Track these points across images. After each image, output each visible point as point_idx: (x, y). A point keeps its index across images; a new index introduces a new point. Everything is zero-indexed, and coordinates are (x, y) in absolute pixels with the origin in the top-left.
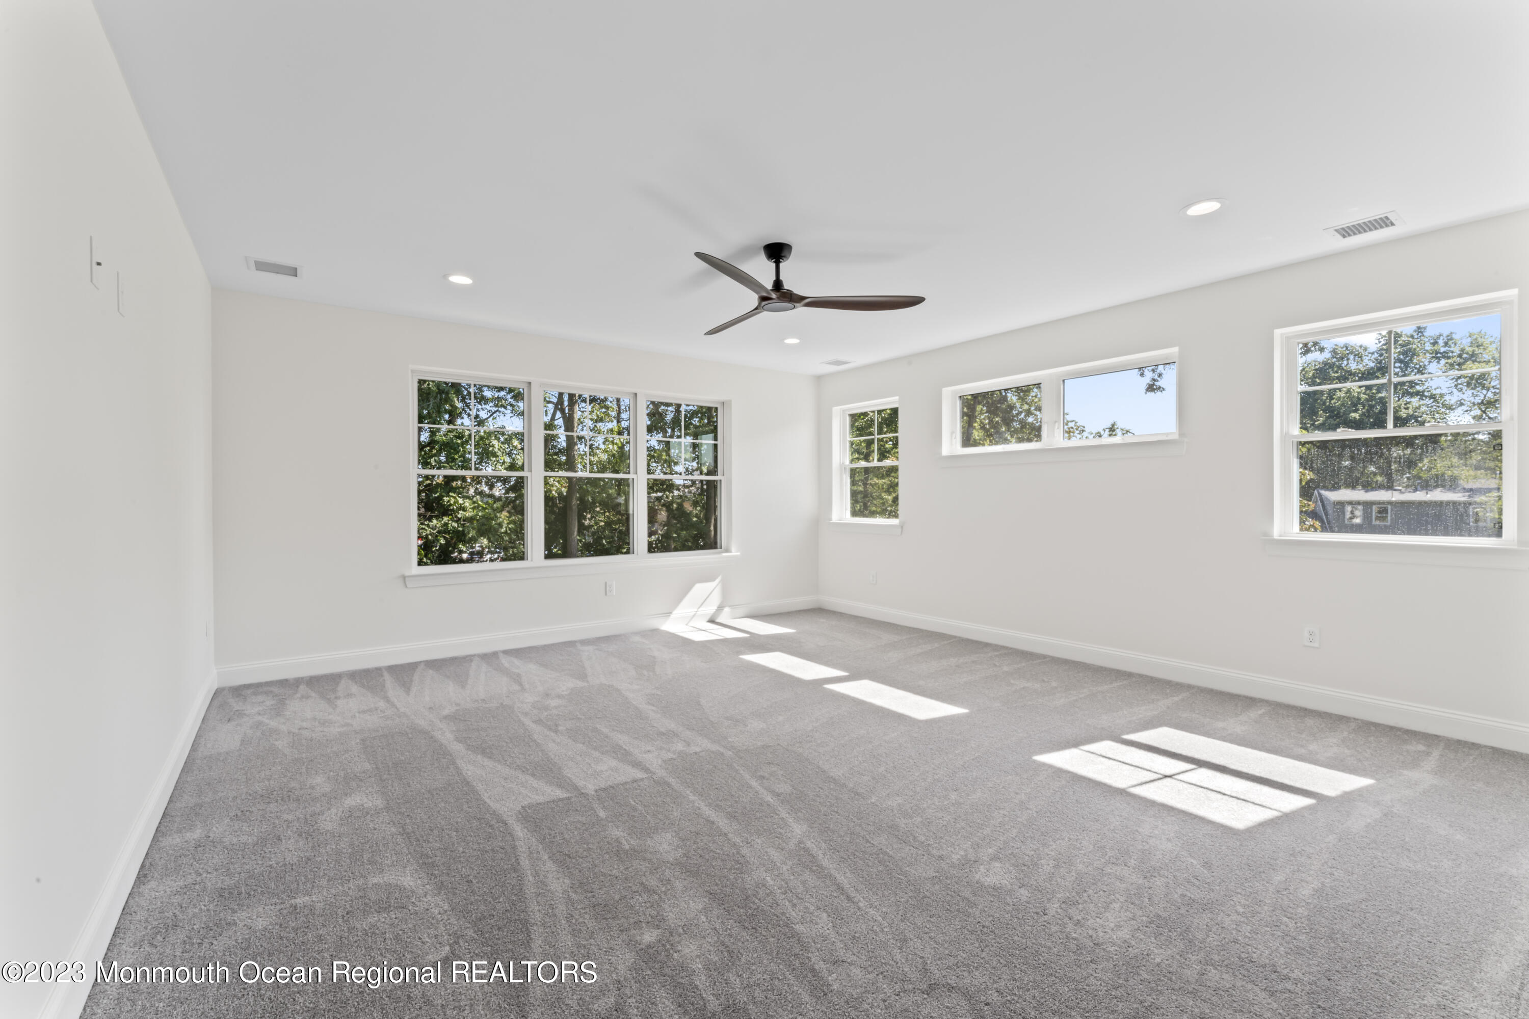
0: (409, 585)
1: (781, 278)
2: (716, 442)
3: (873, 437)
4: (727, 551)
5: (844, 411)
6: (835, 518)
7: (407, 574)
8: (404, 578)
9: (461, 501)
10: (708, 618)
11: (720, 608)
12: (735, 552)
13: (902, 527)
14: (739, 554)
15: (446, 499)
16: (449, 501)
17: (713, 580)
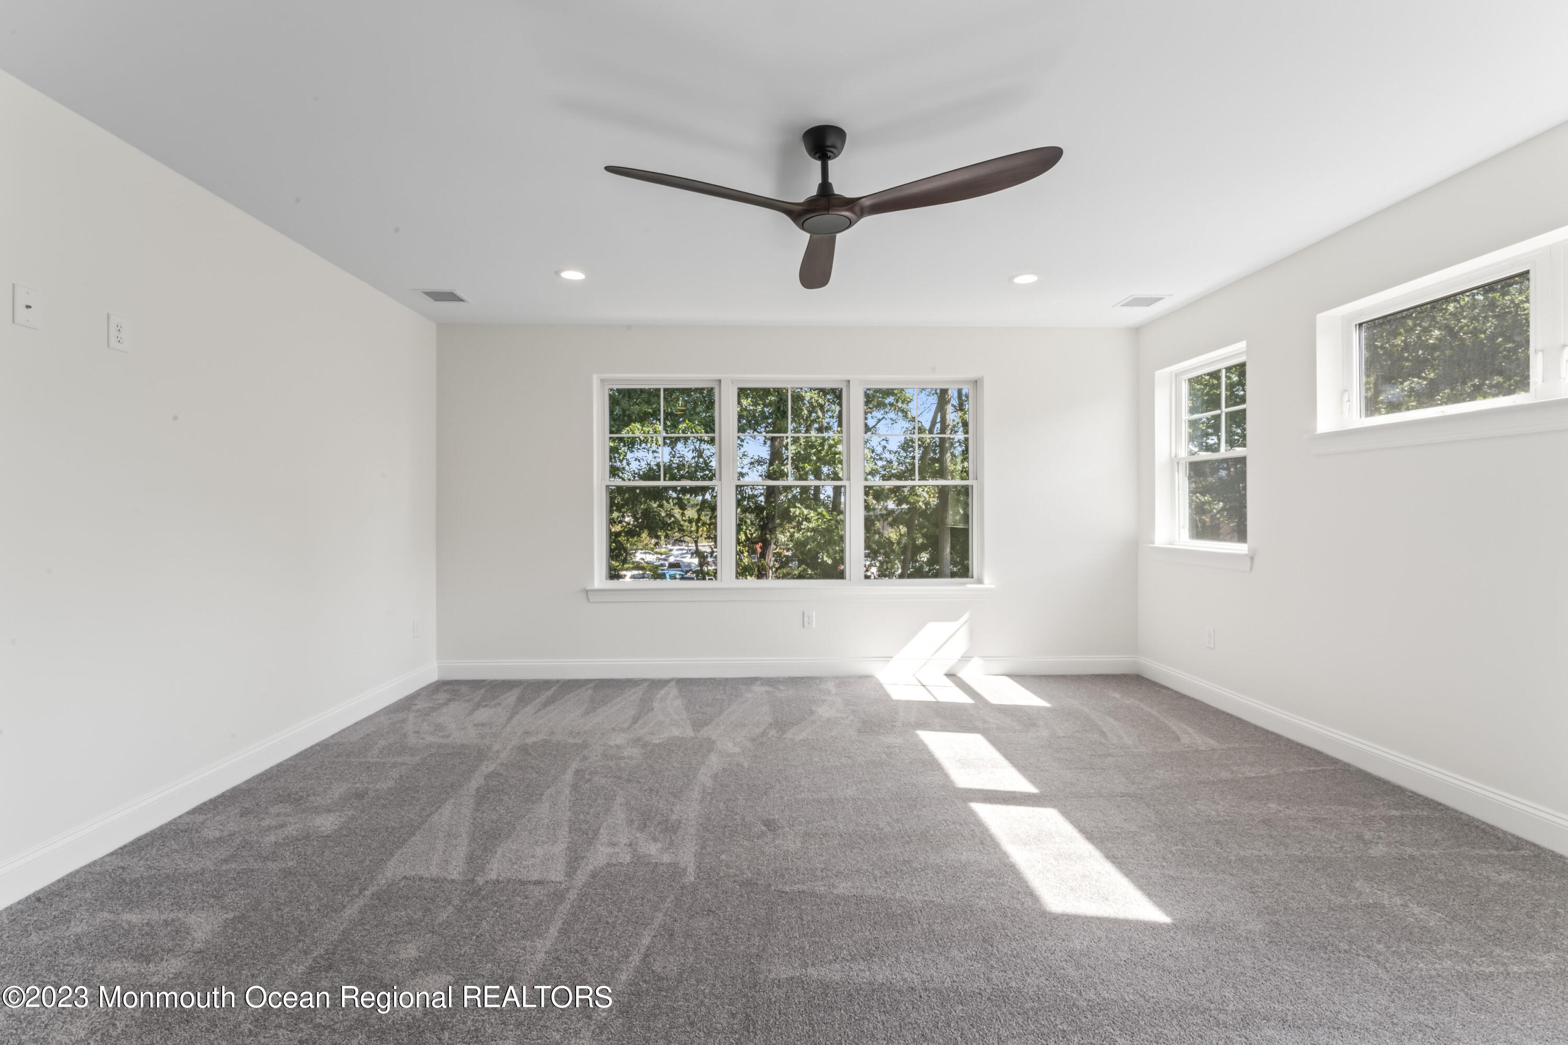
0: (591, 600)
1: (830, 181)
2: (966, 436)
3: (1217, 412)
4: (980, 581)
5: (1177, 375)
6: (1161, 538)
7: (588, 588)
8: (587, 592)
9: (806, 512)
10: (945, 671)
11: (966, 658)
12: (989, 582)
13: (1252, 558)
14: (993, 586)
15: (792, 510)
16: (794, 513)
17: (956, 619)
